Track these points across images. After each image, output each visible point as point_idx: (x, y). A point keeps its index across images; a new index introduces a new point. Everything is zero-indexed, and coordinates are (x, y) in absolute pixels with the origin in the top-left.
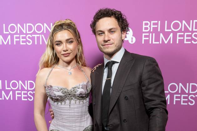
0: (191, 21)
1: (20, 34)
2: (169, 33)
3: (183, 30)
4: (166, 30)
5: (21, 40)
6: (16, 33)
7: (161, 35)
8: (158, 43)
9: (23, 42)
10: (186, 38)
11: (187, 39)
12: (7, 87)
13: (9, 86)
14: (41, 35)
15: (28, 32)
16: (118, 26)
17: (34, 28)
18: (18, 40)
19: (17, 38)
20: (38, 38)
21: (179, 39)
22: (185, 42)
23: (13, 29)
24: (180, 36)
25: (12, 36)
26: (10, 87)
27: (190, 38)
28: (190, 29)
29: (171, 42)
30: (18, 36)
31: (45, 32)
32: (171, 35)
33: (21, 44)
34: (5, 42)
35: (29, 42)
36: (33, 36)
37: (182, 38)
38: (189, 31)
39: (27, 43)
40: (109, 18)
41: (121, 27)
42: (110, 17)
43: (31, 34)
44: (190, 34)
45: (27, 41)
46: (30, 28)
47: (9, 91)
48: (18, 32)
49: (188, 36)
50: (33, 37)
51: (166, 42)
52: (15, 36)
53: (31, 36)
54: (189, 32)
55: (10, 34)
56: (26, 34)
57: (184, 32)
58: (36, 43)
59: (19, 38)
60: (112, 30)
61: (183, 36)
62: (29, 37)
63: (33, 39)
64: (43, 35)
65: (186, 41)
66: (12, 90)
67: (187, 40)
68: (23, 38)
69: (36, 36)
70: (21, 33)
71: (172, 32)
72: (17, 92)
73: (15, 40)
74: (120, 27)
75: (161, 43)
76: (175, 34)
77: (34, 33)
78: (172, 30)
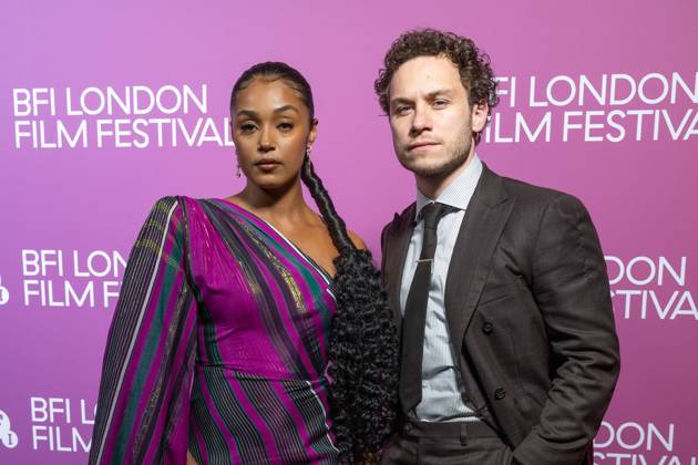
0: (605, 77)
1: (114, 117)
2: (540, 112)
3: (581, 103)
4: (533, 104)
5: (118, 133)
6: (104, 115)
7: (520, 119)
8: (510, 140)
9: (123, 139)
10: (589, 126)
11: (591, 130)
12: (80, 271)
13: (83, 268)
14: (174, 120)
15: (137, 112)
16: (459, 85)
17: (155, 100)
18: (110, 133)
19: (105, 127)
20: (167, 128)
21: (570, 130)
22: (588, 138)
23: (93, 101)
24: (572, 120)
25: (92, 121)
26: (87, 271)
27: (601, 126)
28: (602, 101)
29: (548, 139)
30: (109, 122)
31: (186, 111)
32: (548, 117)
33: (119, 144)
34: (72, 138)
35: (141, 140)
36: (151, 121)
37: (579, 126)
38: (597, 107)
39: (136, 142)
40: (432, 59)
41: (470, 88)
42: (435, 54)
43: (146, 117)
44: (602, 113)
45: (134, 136)
46: (144, 100)
47: (85, 281)
48: (110, 112)
49: (594, 120)
50: (150, 125)
51: (532, 138)
52: (100, 122)
53: (145, 123)
54: (599, 108)
55: (86, 116)
56: (133, 117)
57: (584, 109)
58: (160, 144)
59: (111, 127)
60: (440, 98)
61: (581, 120)
62: (140, 126)
63: (152, 130)
64: (180, 121)
65: (591, 135)
66: (92, 278)
67: (594, 132)
68: (123, 127)
69: (160, 122)
70: (118, 113)
71: (551, 108)
72: (106, 284)
73: (100, 134)
74: (466, 88)
75: (517, 140)
76: (558, 114)
77: (156, 113)
78: (550, 104)
